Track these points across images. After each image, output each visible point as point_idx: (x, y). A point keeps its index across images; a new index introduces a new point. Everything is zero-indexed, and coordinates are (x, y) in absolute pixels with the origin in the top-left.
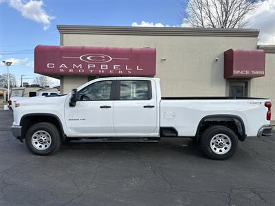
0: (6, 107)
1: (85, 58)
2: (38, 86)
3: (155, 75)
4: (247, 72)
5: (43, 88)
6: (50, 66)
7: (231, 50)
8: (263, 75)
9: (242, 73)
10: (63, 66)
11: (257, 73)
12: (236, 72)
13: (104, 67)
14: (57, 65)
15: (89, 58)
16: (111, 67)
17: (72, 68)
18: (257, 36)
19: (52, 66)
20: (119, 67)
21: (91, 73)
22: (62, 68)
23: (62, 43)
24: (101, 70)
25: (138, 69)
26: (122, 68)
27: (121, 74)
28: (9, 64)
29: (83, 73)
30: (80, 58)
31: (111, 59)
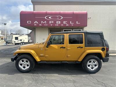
2: (19, 34)
3: (87, 26)
5: (21, 35)
6: (28, 22)
10: (36, 22)
13: (58, 22)
14: (33, 22)
15: (50, 18)
16: (62, 23)
17: (41, 23)
19: (30, 22)
20: (66, 22)
21: (51, 26)
22: (35, 23)
23: (34, 10)
24: (57, 24)
25: (77, 23)
26: (68, 23)
27: (67, 26)
28: (5, 24)
29: (47, 26)
30: (45, 18)
31: (62, 18)
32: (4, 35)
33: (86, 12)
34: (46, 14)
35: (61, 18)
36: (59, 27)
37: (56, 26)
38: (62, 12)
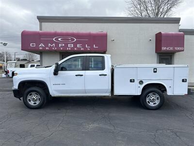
0: (4, 75)
1: (57, 39)
2: (26, 60)
3: (106, 50)
4: (171, 49)
5: (29, 62)
6: (32, 45)
7: (160, 33)
8: (183, 51)
9: (168, 49)
11: (178, 49)
12: (164, 48)
13: (70, 46)
14: (38, 45)
15: (59, 39)
16: (75, 46)
17: (48, 46)
18: (179, 23)
19: (34, 45)
20: (81, 46)
21: (61, 50)
22: (41, 47)
23: (41, 29)
24: (69, 48)
25: (94, 47)
26: (84, 46)
27: (82, 51)
28: (5, 44)
29: (56, 50)
30: (54, 39)
33: (105, 32)
34: (56, 35)
35: (74, 40)
37: (68, 50)
38: (75, 32)
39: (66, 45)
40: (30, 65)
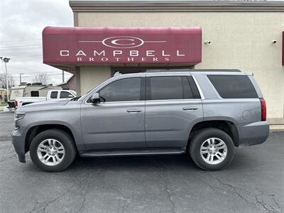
1: (108, 42)
2: (40, 84)
3: (200, 61)
5: (46, 87)
6: (63, 53)
10: (81, 53)
13: (134, 54)
15: (114, 42)
16: (142, 54)
17: (92, 56)
19: (66, 53)
20: (153, 53)
21: (117, 63)
22: (79, 56)
23: (76, 23)
24: (131, 57)
25: (178, 55)
26: (158, 54)
27: (155, 63)
28: (6, 60)
29: (107, 62)
30: (103, 42)
31: (143, 42)
32: (3, 87)
33: (198, 28)
34: (107, 33)
35: (141, 42)
36: (137, 65)
37: (129, 63)
38: (142, 28)
39: (126, 52)
40: (50, 92)
